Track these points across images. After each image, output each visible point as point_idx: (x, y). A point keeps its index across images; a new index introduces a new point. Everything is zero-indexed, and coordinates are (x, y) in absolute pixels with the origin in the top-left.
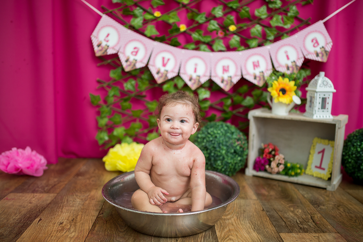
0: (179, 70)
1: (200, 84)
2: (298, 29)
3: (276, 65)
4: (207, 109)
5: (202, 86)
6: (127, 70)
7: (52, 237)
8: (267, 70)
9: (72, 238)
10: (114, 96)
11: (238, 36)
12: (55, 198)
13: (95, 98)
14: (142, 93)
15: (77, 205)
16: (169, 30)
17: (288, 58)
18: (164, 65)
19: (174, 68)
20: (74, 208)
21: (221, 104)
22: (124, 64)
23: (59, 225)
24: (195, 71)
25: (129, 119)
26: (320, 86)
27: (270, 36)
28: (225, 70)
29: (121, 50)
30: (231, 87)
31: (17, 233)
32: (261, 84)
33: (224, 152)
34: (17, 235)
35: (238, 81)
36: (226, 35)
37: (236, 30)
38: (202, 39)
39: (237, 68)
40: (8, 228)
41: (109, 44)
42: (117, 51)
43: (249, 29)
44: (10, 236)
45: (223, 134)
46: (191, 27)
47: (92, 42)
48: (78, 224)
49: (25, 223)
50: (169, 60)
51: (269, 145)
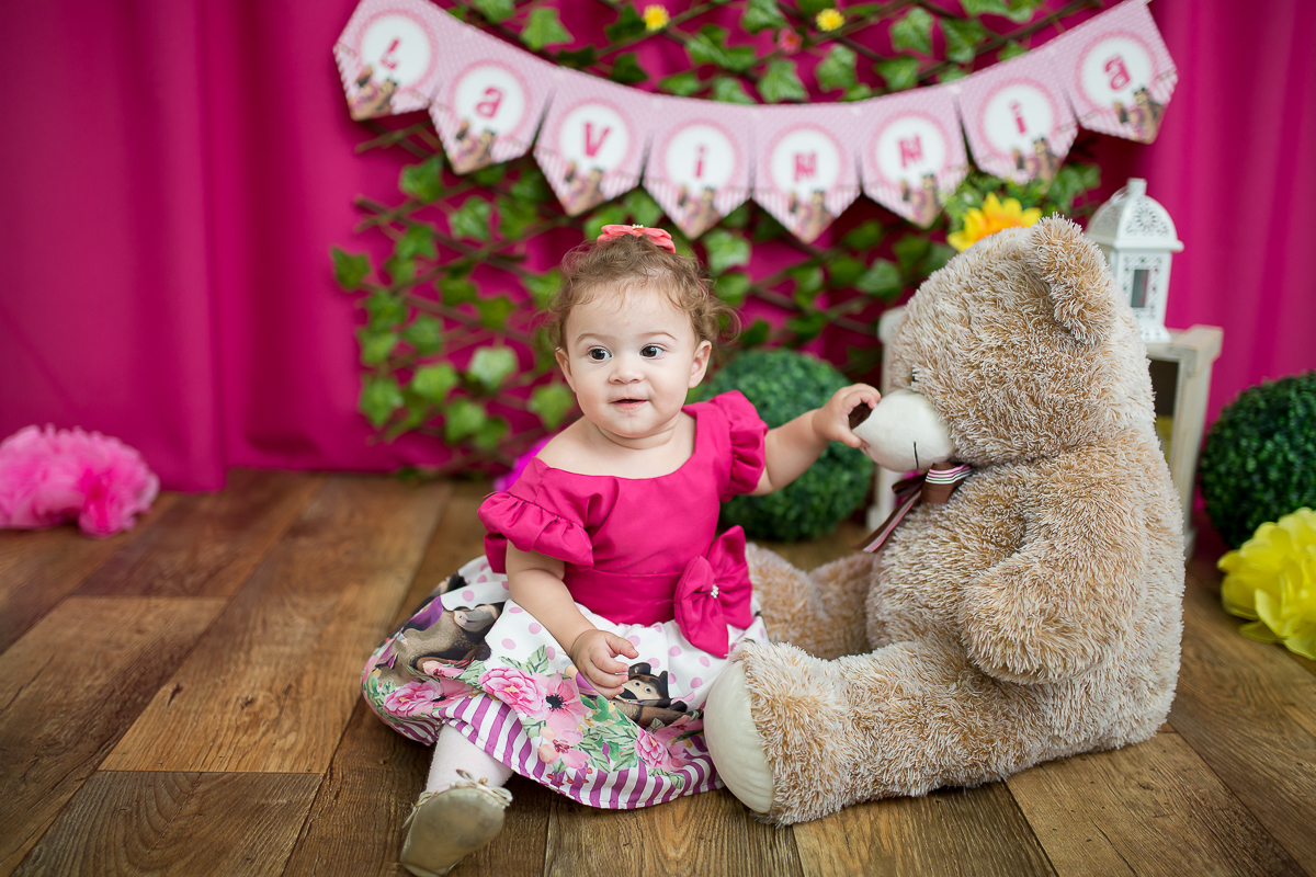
0: (644, 168)
1: (715, 218)
2: (1059, 26)
3: (979, 153)
4: (739, 304)
6: (463, 166)
7: (220, 748)
8: (948, 168)
9: (289, 750)
10: (417, 257)
11: (850, 47)
12: (223, 614)
13: (352, 264)
14: (511, 248)
15: (299, 637)
16: (608, 28)
17: (1021, 126)
18: (591, 150)
19: (627, 160)
20: (287, 650)
21: (788, 287)
22: (453, 149)
23: (243, 708)
24: (699, 171)
25: (469, 339)
26: (1129, 230)
27: (958, 49)
28: (804, 167)
29: (441, 98)
30: (824, 229)
31: (101, 736)
32: (924, 218)
34: (104, 743)
35: (846, 207)
36: (806, 43)
37: (843, 26)
38: (724, 59)
39: (843, 162)
40: (70, 717)
41: (398, 75)
42: (427, 102)
43: (887, 23)
44: (80, 746)
45: (788, 396)
46: (685, 15)
47: (340, 69)
48: (306, 706)
49: (125, 702)
50: (606, 132)
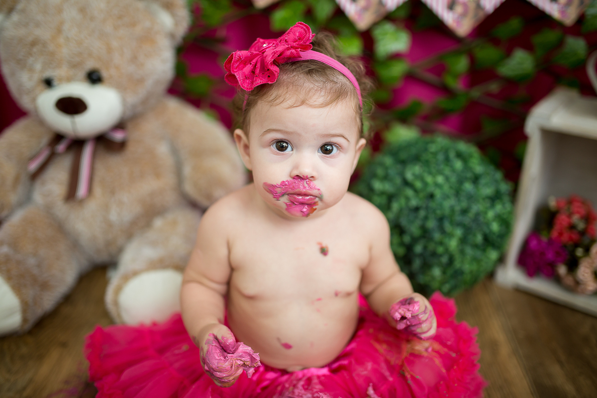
4: (398, 84)
5: (389, 17)
21: (440, 69)
30: (476, 25)
33: (453, 244)
51: (570, 202)
